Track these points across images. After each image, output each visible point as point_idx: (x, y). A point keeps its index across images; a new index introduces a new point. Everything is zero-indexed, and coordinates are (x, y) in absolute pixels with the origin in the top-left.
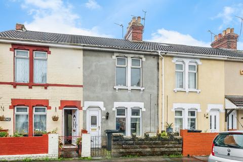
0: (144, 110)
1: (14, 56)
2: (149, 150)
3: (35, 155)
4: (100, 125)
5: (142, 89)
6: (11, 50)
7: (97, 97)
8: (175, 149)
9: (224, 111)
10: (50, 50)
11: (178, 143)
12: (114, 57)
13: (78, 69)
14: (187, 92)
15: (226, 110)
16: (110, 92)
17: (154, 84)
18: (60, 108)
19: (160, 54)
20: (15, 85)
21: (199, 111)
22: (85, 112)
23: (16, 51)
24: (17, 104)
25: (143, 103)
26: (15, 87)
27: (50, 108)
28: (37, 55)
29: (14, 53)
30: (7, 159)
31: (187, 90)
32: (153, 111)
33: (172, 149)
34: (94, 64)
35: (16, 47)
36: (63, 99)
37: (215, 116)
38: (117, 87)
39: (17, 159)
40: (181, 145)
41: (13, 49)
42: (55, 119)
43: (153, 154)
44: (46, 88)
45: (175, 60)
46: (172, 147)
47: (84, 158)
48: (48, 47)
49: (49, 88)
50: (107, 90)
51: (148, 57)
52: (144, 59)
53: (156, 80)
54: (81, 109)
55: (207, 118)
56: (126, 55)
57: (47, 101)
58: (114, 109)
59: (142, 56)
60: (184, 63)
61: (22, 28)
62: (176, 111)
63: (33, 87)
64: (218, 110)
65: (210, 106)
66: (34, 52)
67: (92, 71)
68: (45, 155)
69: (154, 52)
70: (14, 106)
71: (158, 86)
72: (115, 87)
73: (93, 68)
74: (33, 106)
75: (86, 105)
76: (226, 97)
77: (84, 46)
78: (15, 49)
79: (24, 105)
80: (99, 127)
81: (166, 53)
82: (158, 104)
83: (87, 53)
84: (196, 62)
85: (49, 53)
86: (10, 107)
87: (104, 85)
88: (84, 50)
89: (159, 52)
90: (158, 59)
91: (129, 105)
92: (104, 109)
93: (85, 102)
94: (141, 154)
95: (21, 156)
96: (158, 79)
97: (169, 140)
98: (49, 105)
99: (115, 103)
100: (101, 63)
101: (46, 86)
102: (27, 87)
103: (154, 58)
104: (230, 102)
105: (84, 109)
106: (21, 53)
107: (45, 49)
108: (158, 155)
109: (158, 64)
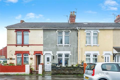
0: (70, 54)
1: (16, 34)
2: (68, 72)
3: (20, 73)
4: (51, 61)
5: (69, 45)
6: (15, 32)
7: (49, 49)
8: (80, 72)
9: (113, 55)
10: (30, 30)
11: (81, 69)
12: (57, 32)
13: (41, 38)
14: (92, 46)
15: (114, 54)
16: (55, 47)
17: (75, 43)
18: (34, 54)
19: (77, 29)
20: (16, 45)
21: (99, 54)
22: (44, 56)
23: (17, 32)
24: (17, 53)
25: (70, 52)
26: (16, 46)
27: (30, 54)
28: (25, 33)
29: (16, 33)
30: (10, 74)
31: (92, 45)
32: (75, 55)
33: (79, 72)
34: (48, 35)
35: (17, 30)
36: (35, 51)
37: (108, 57)
38: (58, 45)
39: (14, 74)
40: (83, 70)
41: (16, 32)
42: (31, 59)
43: (70, 74)
44: (28, 46)
45: (86, 31)
46: (79, 71)
47: (39, 75)
48: (29, 30)
49: (29, 46)
50: (54, 46)
51: (73, 31)
52: (71, 32)
53: (76, 41)
54: (42, 54)
55: (103, 58)
56: (62, 30)
57: (29, 52)
58: (57, 54)
59: (70, 30)
60: (91, 32)
61: (23, 22)
62: (86, 55)
63: (23, 46)
64: (110, 54)
65: (105, 52)
66: (24, 32)
67: (47, 38)
68: (24, 73)
69: (75, 28)
70: (16, 54)
71: (77, 44)
72: (57, 45)
73: (48, 37)
74: (23, 54)
75: (45, 53)
76: (114, 48)
77: (43, 28)
78: (16, 31)
79: (20, 53)
80: (50, 62)
81: (81, 28)
82: (77, 52)
83: (45, 31)
84: (97, 31)
85: (30, 32)
86: (15, 54)
87: (52, 44)
88: (44, 30)
89: (77, 28)
90: (77, 31)
91: (64, 53)
92: (52, 54)
93: (44, 52)
94: (64, 74)
95: (15, 73)
96: (77, 41)
97: (77, 68)
98: (30, 53)
99: (57, 52)
100: (51, 35)
101: (28, 45)
102: (21, 46)
103: (75, 31)
104: (115, 50)
105: (44, 54)
106: (19, 33)
107: (28, 30)
108: (72, 74)
109: (77, 33)
